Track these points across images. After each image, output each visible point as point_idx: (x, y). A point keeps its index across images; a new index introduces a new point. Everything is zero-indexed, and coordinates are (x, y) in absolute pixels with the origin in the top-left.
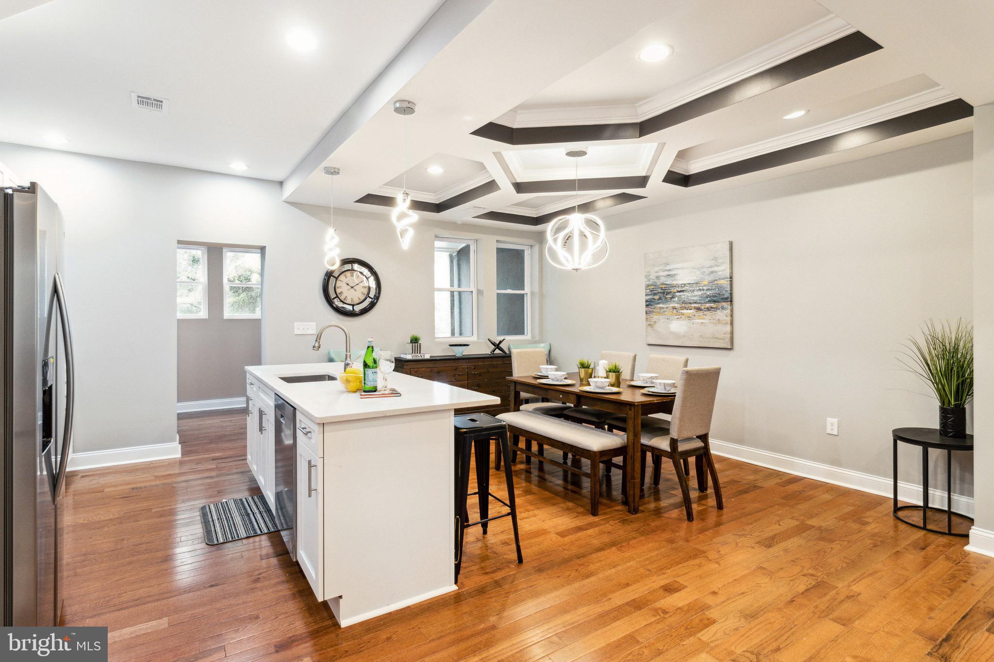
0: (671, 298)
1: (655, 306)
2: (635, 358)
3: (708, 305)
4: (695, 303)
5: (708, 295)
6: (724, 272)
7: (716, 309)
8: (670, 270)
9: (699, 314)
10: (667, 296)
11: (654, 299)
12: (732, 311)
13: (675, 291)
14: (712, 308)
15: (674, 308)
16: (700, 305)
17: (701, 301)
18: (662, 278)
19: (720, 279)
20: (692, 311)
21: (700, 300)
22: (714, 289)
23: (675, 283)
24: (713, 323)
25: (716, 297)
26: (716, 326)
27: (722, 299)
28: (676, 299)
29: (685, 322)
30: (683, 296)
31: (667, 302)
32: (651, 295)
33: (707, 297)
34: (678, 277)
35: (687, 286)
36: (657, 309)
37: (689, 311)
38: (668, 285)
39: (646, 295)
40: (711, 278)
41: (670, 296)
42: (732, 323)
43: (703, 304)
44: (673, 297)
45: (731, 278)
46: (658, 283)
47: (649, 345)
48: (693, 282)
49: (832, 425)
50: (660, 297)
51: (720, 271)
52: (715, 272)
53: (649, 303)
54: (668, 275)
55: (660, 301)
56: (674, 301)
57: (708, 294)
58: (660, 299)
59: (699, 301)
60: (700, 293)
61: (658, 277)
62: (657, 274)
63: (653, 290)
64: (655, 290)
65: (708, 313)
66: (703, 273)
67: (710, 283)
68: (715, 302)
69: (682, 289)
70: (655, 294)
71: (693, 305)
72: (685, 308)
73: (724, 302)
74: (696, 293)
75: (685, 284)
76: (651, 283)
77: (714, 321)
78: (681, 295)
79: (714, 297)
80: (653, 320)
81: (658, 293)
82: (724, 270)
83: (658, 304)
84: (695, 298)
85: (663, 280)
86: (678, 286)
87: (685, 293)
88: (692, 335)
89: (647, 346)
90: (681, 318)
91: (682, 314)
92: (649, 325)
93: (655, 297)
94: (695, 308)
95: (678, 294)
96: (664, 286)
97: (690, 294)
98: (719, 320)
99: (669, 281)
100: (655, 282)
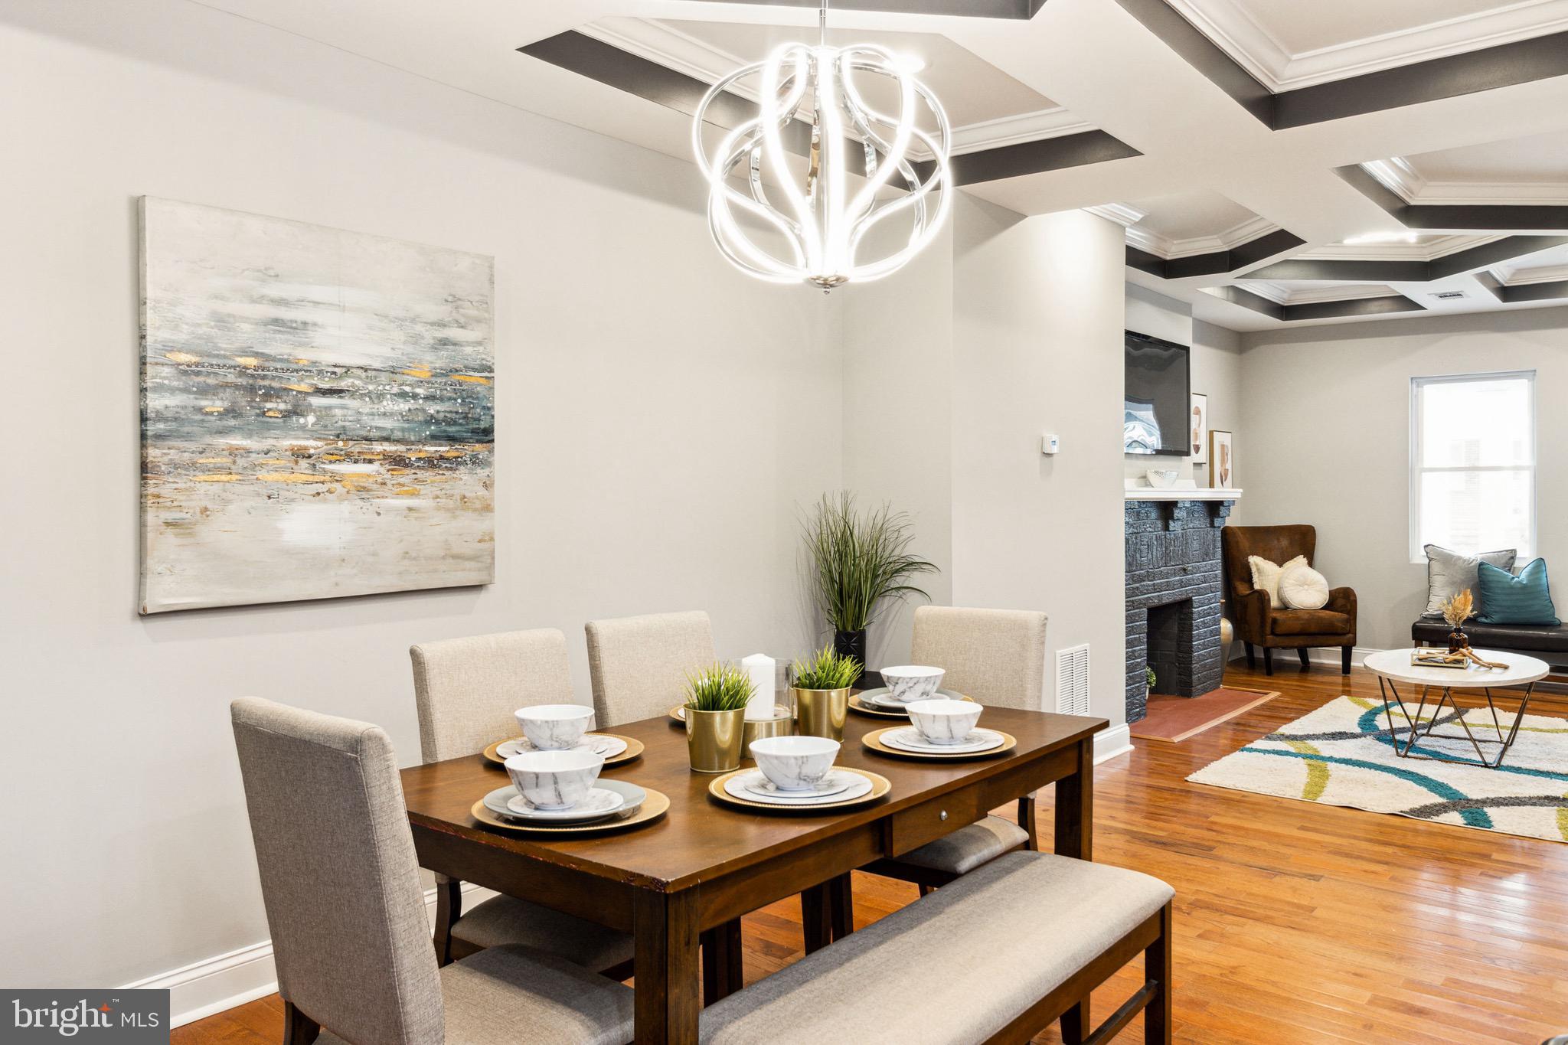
0: (287, 415)
1: (208, 439)
3: (430, 449)
4: (387, 439)
5: (432, 416)
6: (481, 349)
7: (455, 463)
8: (282, 303)
9: (402, 480)
10: (269, 405)
11: (198, 410)
13: (304, 387)
14: (442, 458)
15: (300, 454)
16: (402, 448)
17: (407, 435)
18: (246, 327)
19: (467, 368)
20: (375, 466)
21: (403, 430)
22: (450, 399)
23: (304, 356)
24: (448, 510)
25: (455, 423)
26: (455, 517)
27: (473, 431)
28: (311, 419)
29: (346, 507)
30: (338, 412)
31: (268, 427)
32: (186, 390)
33: (427, 423)
34: (317, 337)
35: (359, 378)
36: (217, 455)
37: (363, 468)
38: (274, 359)
39: (152, 389)
40: (441, 361)
41: (282, 406)
43: (413, 443)
44: (295, 412)
46: (224, 344)
48: (377, 365)
50: (234, 403)
51: (469, 344)
52: (455, 344)
53: (169, 427)
54: (276, 321)
55: (232, 422)
56: (303, 428)
57: (432, 412)
58: (232, 412)
59: (398, 434)
60: (404, 406)
61: (222, 321)
62: (221, 308)
63: (198, 374)
64: (208, 374)
65: (427, 475)
66: (416, 339)
67: (435, 375)
68: (452, 439)
69: (335, 385)
70: (204, 391)
71: (378, 447)
72: (348, 455)
73: (478, 441)
74: (388, 405)
75: (348, 369)
76: (182, 336)
77: (451, 503)
78: (329, 408)
79: (448, 424)
80: (197, 503)
81: (226, 386)
82: (480, 343)
83: (220, 433)
84: (388, 424)
85: (246, 334)
86: (320, 372)
87: (347, 401)
88: (375, 554)
89: (140, 626)
90: (330, 491)
91: (337, 479)
92: (168, 524)
93: (203, 403)
94: (387, 457)
95: (317, 401)
96: (251, 362)
97: (366, 407)
98: (464, 497)
99: (279, 346)
100: (209, 339)
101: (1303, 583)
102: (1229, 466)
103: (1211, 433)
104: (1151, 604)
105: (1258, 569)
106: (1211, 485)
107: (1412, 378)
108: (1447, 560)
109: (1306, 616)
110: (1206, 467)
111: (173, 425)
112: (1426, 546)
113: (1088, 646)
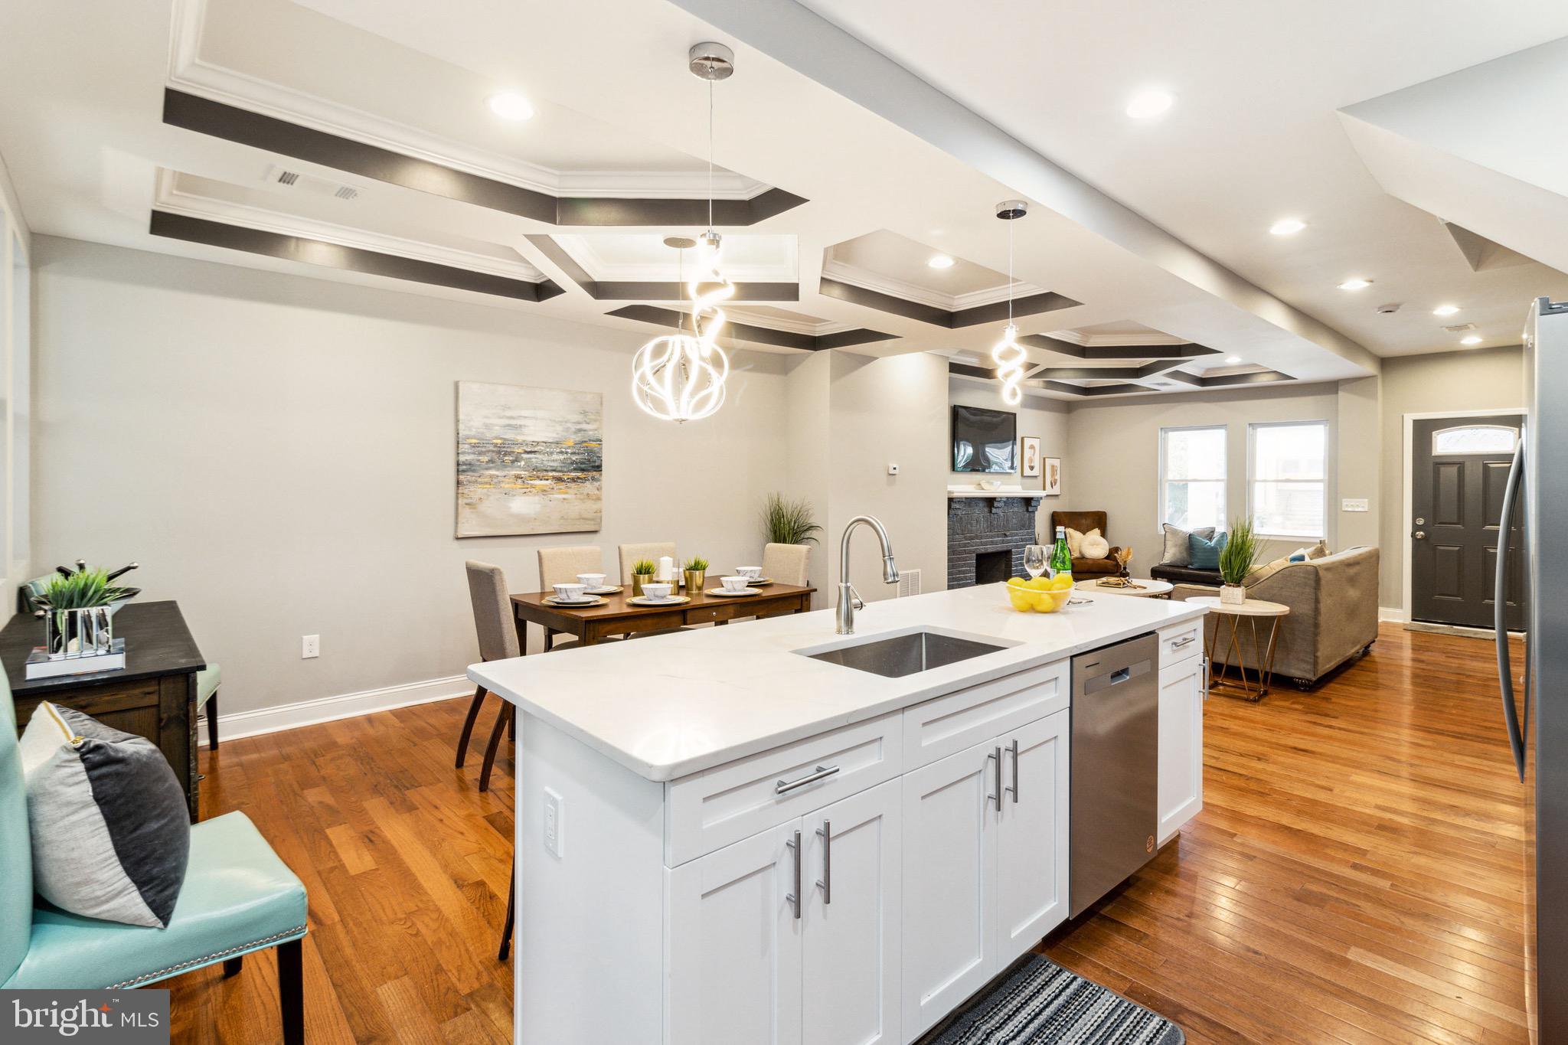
0: (513, 462)
1: (482, 472)
3: (573, 474)
4: (554, 470)
5: (574, 461)
6: (596, 432)
7: (585, 480)
8: (512, 418)
9: (560, 487)
10: (506, 458)
11: (479, 460)
12: (599, 483)
13: (520, 451)
14: (578, 478)
15: (518, 477)
16: (561, 474)
17: (563, 469)
18: (497, 428)
19: (590, 440)
20: (549, 482)
21: (561, 467)
22: (582, 453)
23: (520, 438)
24: (581, 499)
25: (585, 463)
26: (584, 502)
27: (593, 467)
28: (523, 463)
29: (537, 498)
30: (534, 460)
31: (505, 466)
32: (474, 453)
33: (572, 463)
34: (525, 430)
35: (543, 446)
36: (486, 478)
37: (544, 482)
38: (508, 440)
39: (458, 453)
40: (578, 438)
41: (511, 458)
43: (566, 472)
44: (517, 460)
46: (489, 435)
47: (461, 538)
48: (550, 441)
50: (492, 457)
51: (591, 430)
52: (585, 431)
53: (460, 468)
54: (509, 425)
55: (491, 465)
56: (520, 466)
57: (574, 459)
58: (491, 461)
59: (559, 469)
60: (562, 457)
61: (487, 426)
62: (488, 421)
63: (478, 447)
64: (482, 447)
65: (573, 485)
66: (567, 430)
67: (576, 444)
68: (583, 470)
69: (533, 449)
70: (481, 453)
71: (551, 474)
72: (538, 477)
73: (595, 471)
74: (555, 457)
75: (538, 443)
76: (473, 433)
77: (582, 497)
78: (530, 458)
79: (581, 464)
80: (478, 496)
81: (489, 451)
82: (596, 430)
83: (487, 469)
84: (555, 464)
85: (497, 431)
86: (526, 444)
87: (537, 456)
88: (549, 517)
89: (456, 541)
90: (530, 492)
91: (533, 486)
92: (466, 504)
93: (480, 458)
94: (554, 478)
95: (525, 456)
96: (499, 441)
97: (545, 458)
98: (588, 494)
99: (510, 435)
100: (483, 433)
101: (1094, 544)
102: (1058, 477)
103: (1044, 459)
104: (979, 552)
105: (1070, 536)
106: (1044, 489)
107: (1162, 429)
108: (1175, 532)
109: (1091, 562)
110: (1041, 479)
111: (468, 467)
112: (1164, 524)
113: (920, 570)
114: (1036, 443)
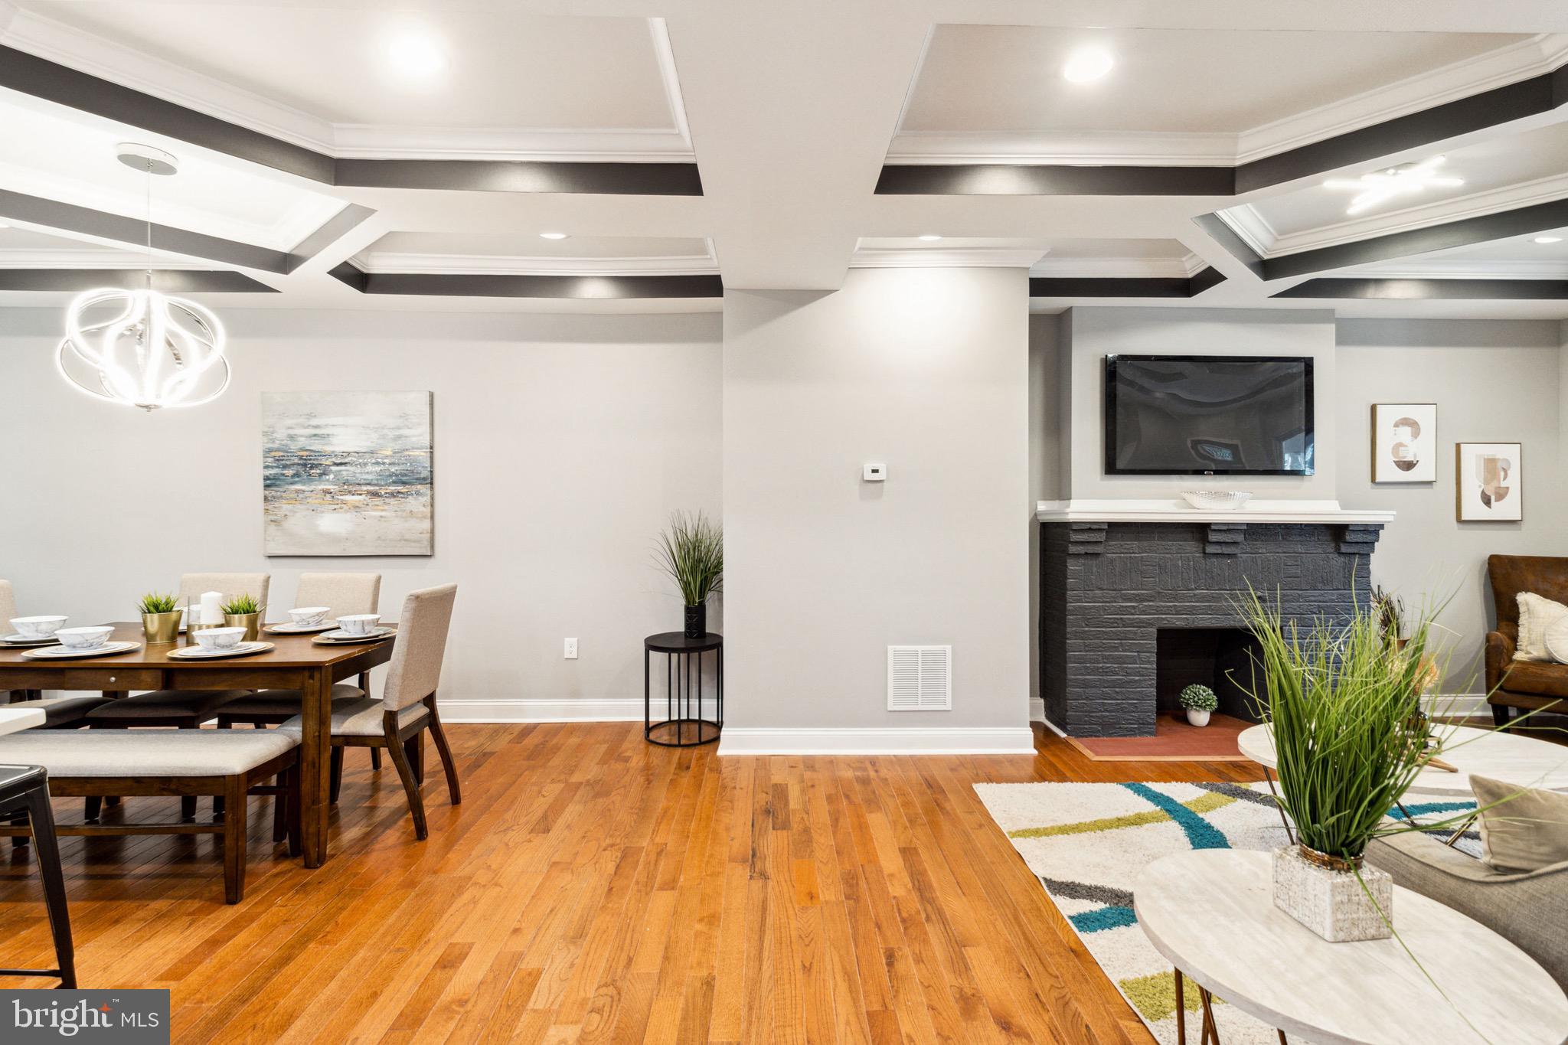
0: (321, 475)
1: (287, 487)
2: (267, 580)
3: (392, 488)
4: (369, 484)
5: (393, 473)
6: (422, 438)
7: (408, 494)
8: (317, 427)
9: (376, 503)
10: (312, 471)
11: (283, 475)
12: (432, 498)
13: (328, 463)
14: (399, 492)
15: (327, 492)
16: (377, 488)
17: (379, 482)
18: (303, 439)
19: (413, 448)
20: (363, 497)
21: (377, 480)
22: (403, 464)
23: (328, 449)
24: (401, 517)
25: (406, 475)
26: (406, 521)
27: (417, 479)
28: (332, 476)
29: (348, 516)
30: (344, 473)
31: (312, 481)
32: (278, 467)
33: (391, 476)
34: (333, 440)
35: (355, 457)
36: (291, 493)
37: (357, 498)
38: (315, 452)
39: (266, 467)
40: (397, 446)
41: (318, 471)
42: (432, 517)
43: (383, 486)
44: (324, 474)
45: (431, 448)
46: (293, 447)
47: (270, 557)
48: (363, 450)
49: (570, 647)
50: (298, 471)
51: (414, 436)
52: (406, 437)
53: (270, 483)
54: (315, 435)
55: (297, 479)
56: (328, 480)
57: (393, 470)
58: (297, 475)
59: (375, 482)
60: (377, 468)
61: (292, 437)
62: (291, 432)
63: (283, 460)
64: (286, 460)
65: (392, 501)
66: (384, 437)
67: (395, 453)
68: (404, 483)
69: (343, 461)
70: (285, 467)
71: (364, 488)
72: (350, 492)
73: (420, 484)
74: (369, 468)
75: (349, 453)
76: (276, 445)
77: (404, 514)
78: (341, 471)
79: (402, 476)
80: (282, 513)
81: (293, 464)
82: (419, 435)
83: (292, 484)
84: (370, 477)
85: (302, 442)
86: (336, 455)
87: (348, 468)
88: (363, 537)
89: (268, 561)
90: (340, 508)
91: (344, 503)
92: (272, 521)
93: (284, 472)
94: (369, 492)
95: (334, 468)
96: (305, 453)
97: (358, 470)
98: (411, 511)
99: (316, 446)
100: (286, 446)
103: (1457, 446)
104: (1165, 625)
110: (1440, 488)
111: (273, 481)
113: (948, 648)
114: (1425, 416)
